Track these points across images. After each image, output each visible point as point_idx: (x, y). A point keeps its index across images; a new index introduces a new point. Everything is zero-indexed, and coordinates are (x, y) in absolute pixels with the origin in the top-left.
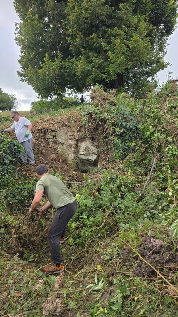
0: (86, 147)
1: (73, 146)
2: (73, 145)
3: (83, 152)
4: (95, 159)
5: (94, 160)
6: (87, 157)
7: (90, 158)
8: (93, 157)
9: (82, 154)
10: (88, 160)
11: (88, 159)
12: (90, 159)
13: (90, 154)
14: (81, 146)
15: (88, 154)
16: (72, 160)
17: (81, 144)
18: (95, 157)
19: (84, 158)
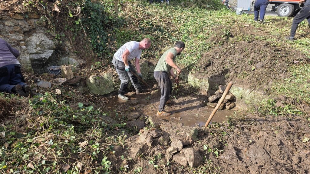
0: (40, 40)
1: (22, 42)
2: (21, 41)
3: (36, 48)
4: (50, 55)
5: (48, 57)
6: (41, 55)
7: (44, 56)
8: (48, 54)
10: (41, 60)
12: (44, 58)
13: (45, 50)
14: (32, 41)
15: (42, 51)
16: (29, 64)
17: (31, 37)
18: (51, 53)
19: (35, 58)
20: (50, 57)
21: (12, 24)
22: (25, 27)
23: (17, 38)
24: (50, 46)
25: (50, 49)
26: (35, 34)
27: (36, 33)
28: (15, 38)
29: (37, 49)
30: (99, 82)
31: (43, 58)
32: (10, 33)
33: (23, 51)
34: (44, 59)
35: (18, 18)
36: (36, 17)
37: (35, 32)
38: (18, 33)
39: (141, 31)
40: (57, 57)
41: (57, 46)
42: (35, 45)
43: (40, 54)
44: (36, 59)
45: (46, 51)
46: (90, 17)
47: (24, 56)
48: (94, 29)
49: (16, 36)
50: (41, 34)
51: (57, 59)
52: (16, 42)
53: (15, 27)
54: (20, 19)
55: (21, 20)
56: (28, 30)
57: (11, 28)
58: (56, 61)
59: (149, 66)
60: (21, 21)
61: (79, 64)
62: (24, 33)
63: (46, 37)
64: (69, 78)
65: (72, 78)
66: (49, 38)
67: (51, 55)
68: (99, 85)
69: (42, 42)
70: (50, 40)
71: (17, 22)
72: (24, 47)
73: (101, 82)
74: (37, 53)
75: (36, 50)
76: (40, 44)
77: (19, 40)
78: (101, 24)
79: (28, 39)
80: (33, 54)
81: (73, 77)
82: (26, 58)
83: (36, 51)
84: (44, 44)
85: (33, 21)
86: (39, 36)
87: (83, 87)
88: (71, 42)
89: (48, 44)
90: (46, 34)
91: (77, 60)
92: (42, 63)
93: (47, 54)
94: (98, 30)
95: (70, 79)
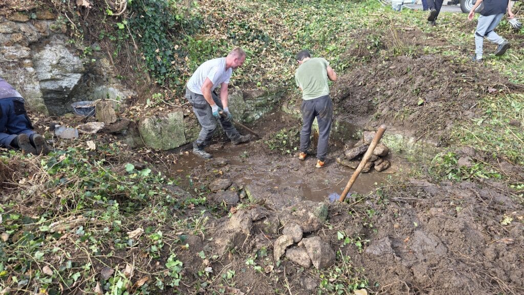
0: (58, 57)
1: (27, 61)
2: (24, 59)
3: (51, 72)
4: (76, 83)
5: (73, 86)
6: (60, 83)
7: (64, 83)
9: (49, 77)
10: (60, 91)
11: (61, 87)
12: (66, 87)
13: (68, 74)
14: (44, 59)
15: (62, 76)
16: (40, 99)
17: (42, 52)
18: (78, 80)
19: (51, 88)
20: (76, 86)
21: (9, 30)
22: (31, 35)
23: (18, 54)
24: (76, 67)
25: (75, 72)
26: (48, 47)
27: (51, 45)
28: (15, 54)
29: (53, 72)
30: (161, 128)
31: (64, 87)
32: (6, 46)
33: (28, 76)
34: (65, 90)
35: (18, 20)
36: (49, 17)
37: (48, 43)
38: (19, 46)
39: (231, 40)
40: (89, 86)
41: (87, 67)
42: (49, 65)
43: (59, 81)
44: (52, 90)
45: (68, 77)
46: (143, 16)
47: (31, 85)
48: (150, 37)
49: (15, 51)
50: (59, 46)
51: (88, 90)
52: (16, 60)
53: (14, 34)
54: (21, 20)
55: (25, 22)
56: (36, 40)
57: (8, 36)
58: (86, 93)
59: (245, 101)
60: (25, 24)
61: (125, 98)
62: (31, 45)
63: (68, 52)
64: (109, 122)
65: (113, 121)
66: (73, 53)
67: (78, 82)
68: (160, 133)
69: (62, 61)
70: (75, 56)
71: (16, 26)
72: (31, 70)
73: (165, 127)
74: (53, 79)
75: (51, 74)
76: (58, 64)
77: (22, 57)
78: (162, 28)
79: (37, 55)
80: (47, 80)
81: (115, 120)
82: (34, 88)
83: (52, 76)
84: (65, 63)
85: (45, 24)
86: (55, 51)
87: (132, 137)
88: (112, 59)
89: (73, 63)
90: (67, 46)
91: (122, 91)
92: (61, 96)
93: (70, 80)
94: (158, 39)
95: (111, 123)
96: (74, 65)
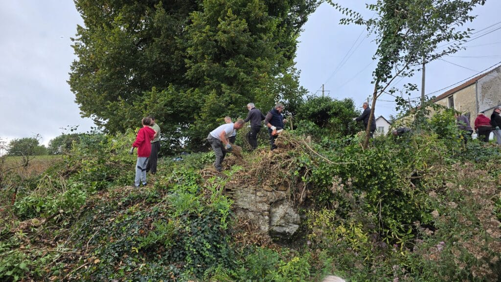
0: (284, 213)
1: (266, 213)
3: (280, 220)
5: (293, 233)
7: (287, 230)
9: (278, 224)
10: (284, 234)
11: (285, 231)
13: (290, 224)
14: (277, 213)
15: (286, 224)
17: (277, 209)
18: (297, 229)
19: (278, 231)
20: (295, 232)
21: (262, 195)
22: (271, 198)
23: (263, 208)
24: (295, 220)
25: (295, 223)
26: (281, 206)
27: (283, 205)
28: (261, 208)
31: (287, 232)
32: (259, 203)
34: (288, 234)
36: (283, 189)
38: (264, 204)
42: (279, 217)
43: (284, 228)
45: (291, 226)
47: (264, 227)
49: (262, 206)
50: (287, 206)
52: (261, 211)
53: (264, 197)
55: (270, 191)
56: (274, 201)
57: (261, 198)
62: (271, 204)
63: (292, 210)
66: (295, 211)
67: (297, 231)
70: (296, 213)
71: (265, 193)
72: (267, 217)
74: (280, 226)
75: (280, 222)
76: (284, 216)
77: (264, 210)
79: (274, 210)
80: (276, 226)
83: (280, 224)
84: (289, 217)
85: (280, 193)
86: (284, 208)
90: (292, 207)
92: (286, 238)
93: (292, 228)
96: (294, 219)
